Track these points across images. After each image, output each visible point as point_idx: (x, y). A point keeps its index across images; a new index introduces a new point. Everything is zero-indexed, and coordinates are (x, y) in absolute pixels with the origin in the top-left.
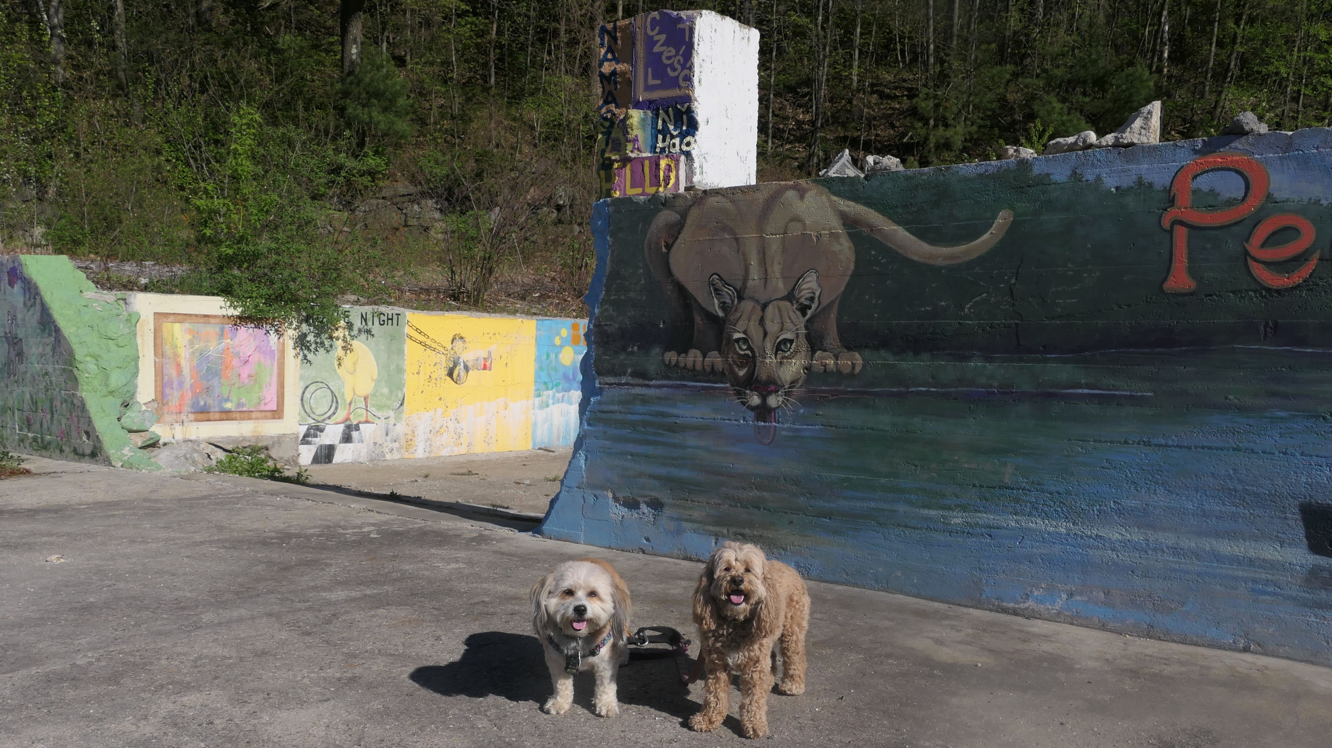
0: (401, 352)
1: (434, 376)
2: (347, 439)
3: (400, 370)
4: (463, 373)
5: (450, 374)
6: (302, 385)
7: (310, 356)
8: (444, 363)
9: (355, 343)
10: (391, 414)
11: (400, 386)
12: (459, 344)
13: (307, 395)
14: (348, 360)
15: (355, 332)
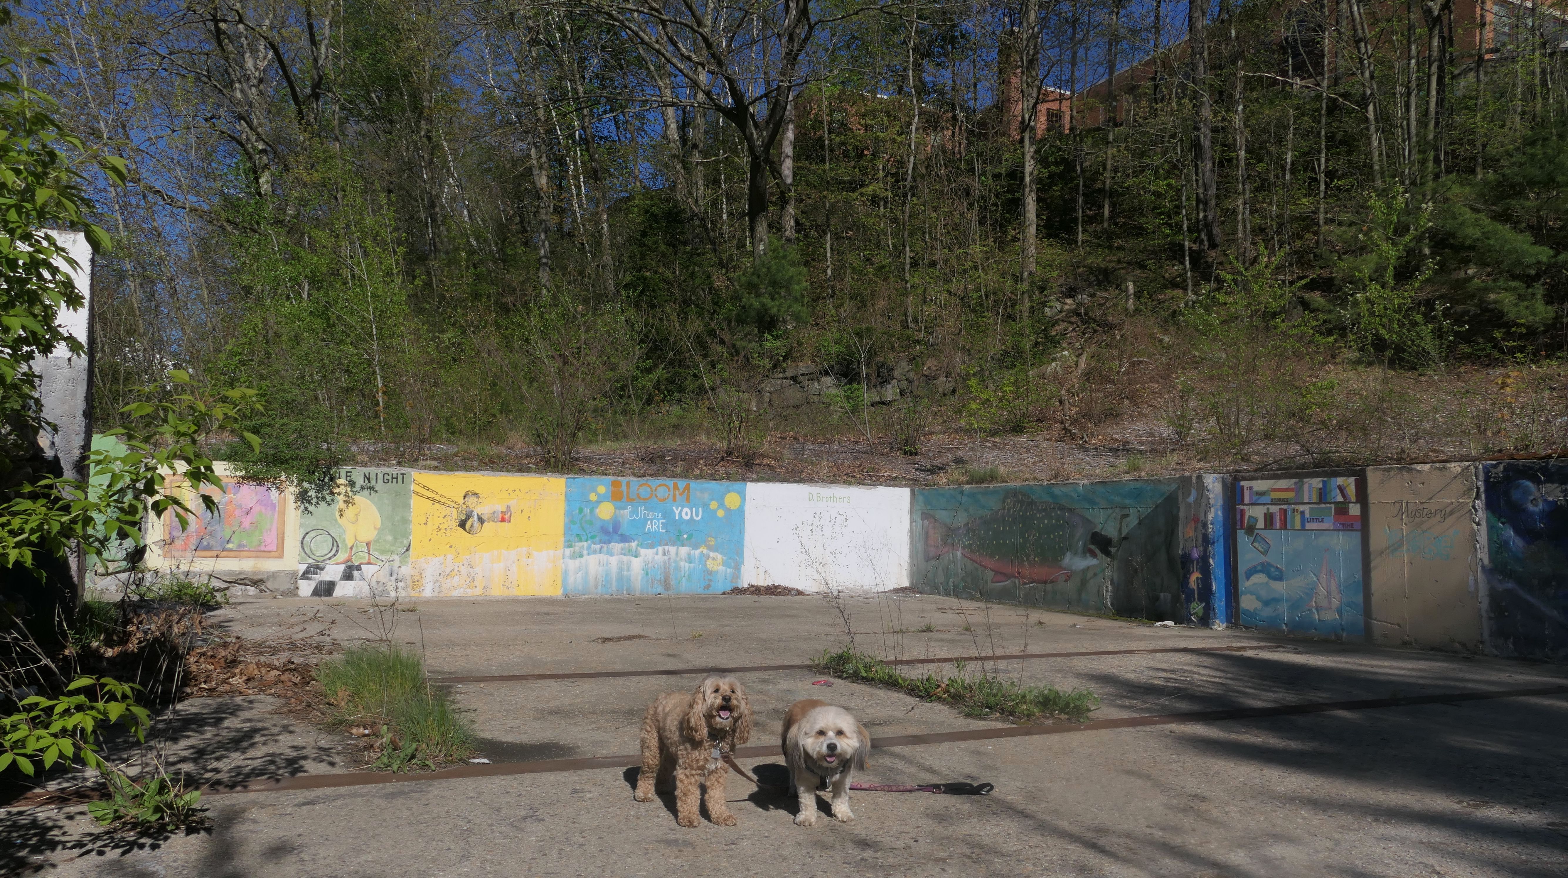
0: (407, 506)
1: (443, 527)
2: (348, 576)
3: (406, 521)
4: (477, 524)
5: (462, 525)
6: (302, 532)
7: (311, 508)
8: (455, 516)
9: (357, 498)
10: (396, 557)
11: (406, 534)
12: (472, 500)
13: (307, 539)
14: (350, 512)
15: (357, 488)
